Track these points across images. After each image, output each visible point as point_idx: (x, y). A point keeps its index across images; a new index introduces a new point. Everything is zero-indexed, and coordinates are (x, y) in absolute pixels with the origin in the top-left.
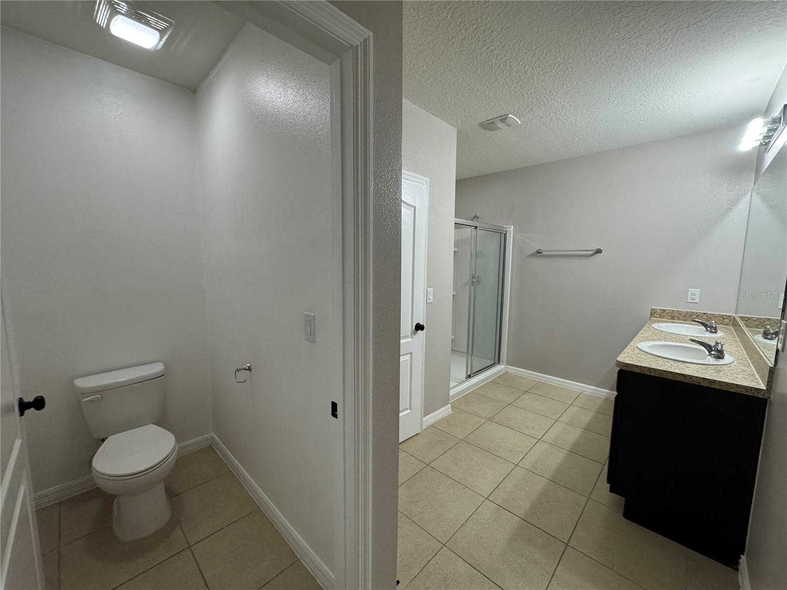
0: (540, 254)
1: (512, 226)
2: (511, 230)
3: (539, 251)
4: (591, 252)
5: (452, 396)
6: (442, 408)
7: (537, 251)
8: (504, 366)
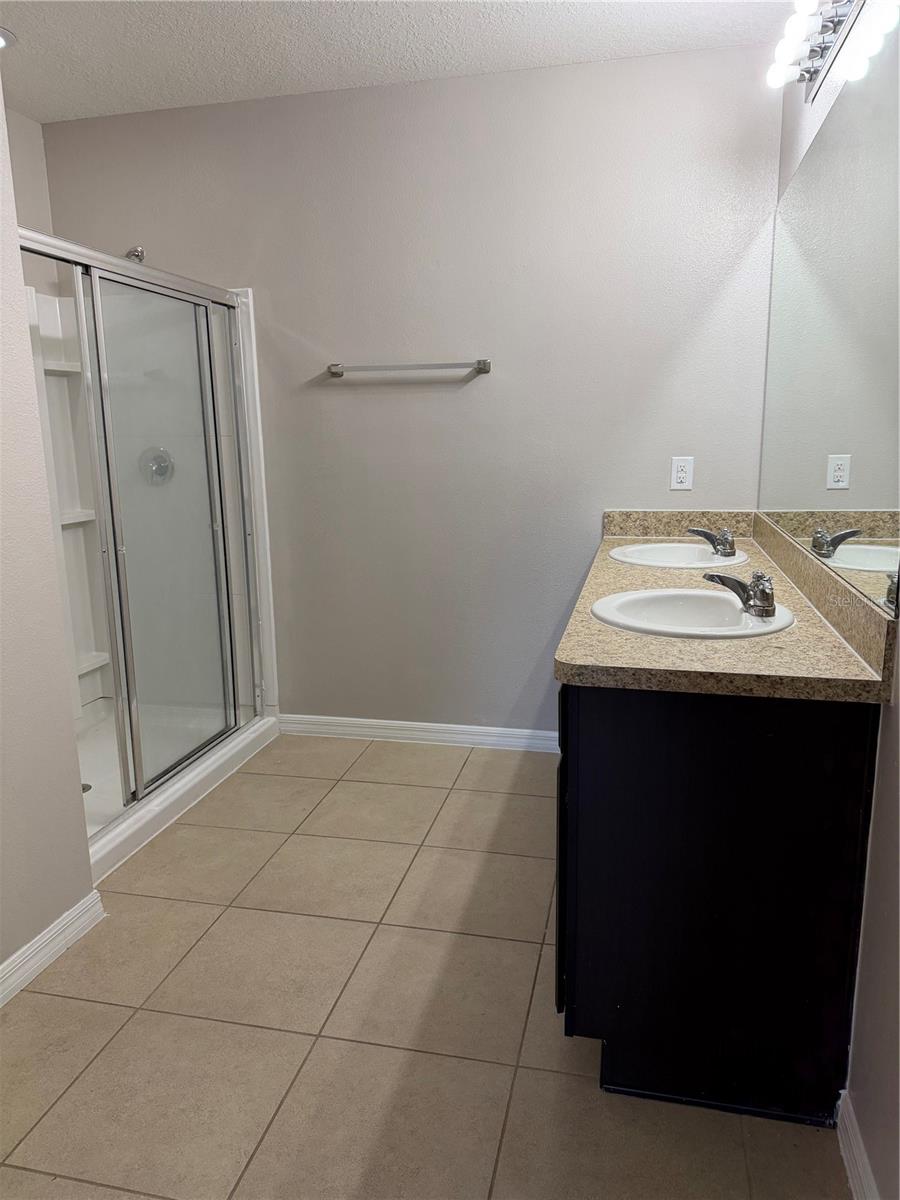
0: (335, 380)
1: (250, 290)
2: (247, 301)
3: (334, 370)
4: (465, 371)
5: (97, 862)
6: (64, 915)
7: (329, 368)
8: (275, 716)
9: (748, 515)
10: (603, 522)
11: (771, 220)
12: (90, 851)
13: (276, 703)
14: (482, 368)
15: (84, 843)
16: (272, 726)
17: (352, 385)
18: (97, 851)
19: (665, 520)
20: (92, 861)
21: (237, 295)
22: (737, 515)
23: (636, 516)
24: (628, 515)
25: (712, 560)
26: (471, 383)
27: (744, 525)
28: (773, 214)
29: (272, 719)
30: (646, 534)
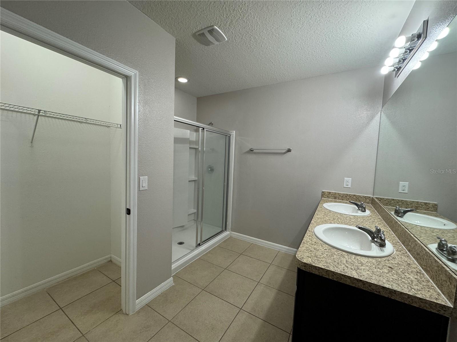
0: (252, 152)
1: (234, 131)
2: (234, 133)
3: (251, 149)
4: (284, 151)
5: (174, 269)
6: (162, 284)
7: (250, 149)
8: (230, 232)
9: (370, 197)
10: (322, 194)
11: (379, 113)
12: (172, 266)
13: (230, 229)
14: (289, 151)
15: (171, 264)
16: (228, 234)
17: (255, 153)
18: (174, 266)
19: (341, 196)
20: (172, 269)
21: (231, 132)
22: (366, 197)
23: (332, 193)
24: (330, 193)
25: (357, 212)
26: (285, 154)
27: (368, 200)
28: (380, 112)
29: (229, 232)
30: (335, 199)
